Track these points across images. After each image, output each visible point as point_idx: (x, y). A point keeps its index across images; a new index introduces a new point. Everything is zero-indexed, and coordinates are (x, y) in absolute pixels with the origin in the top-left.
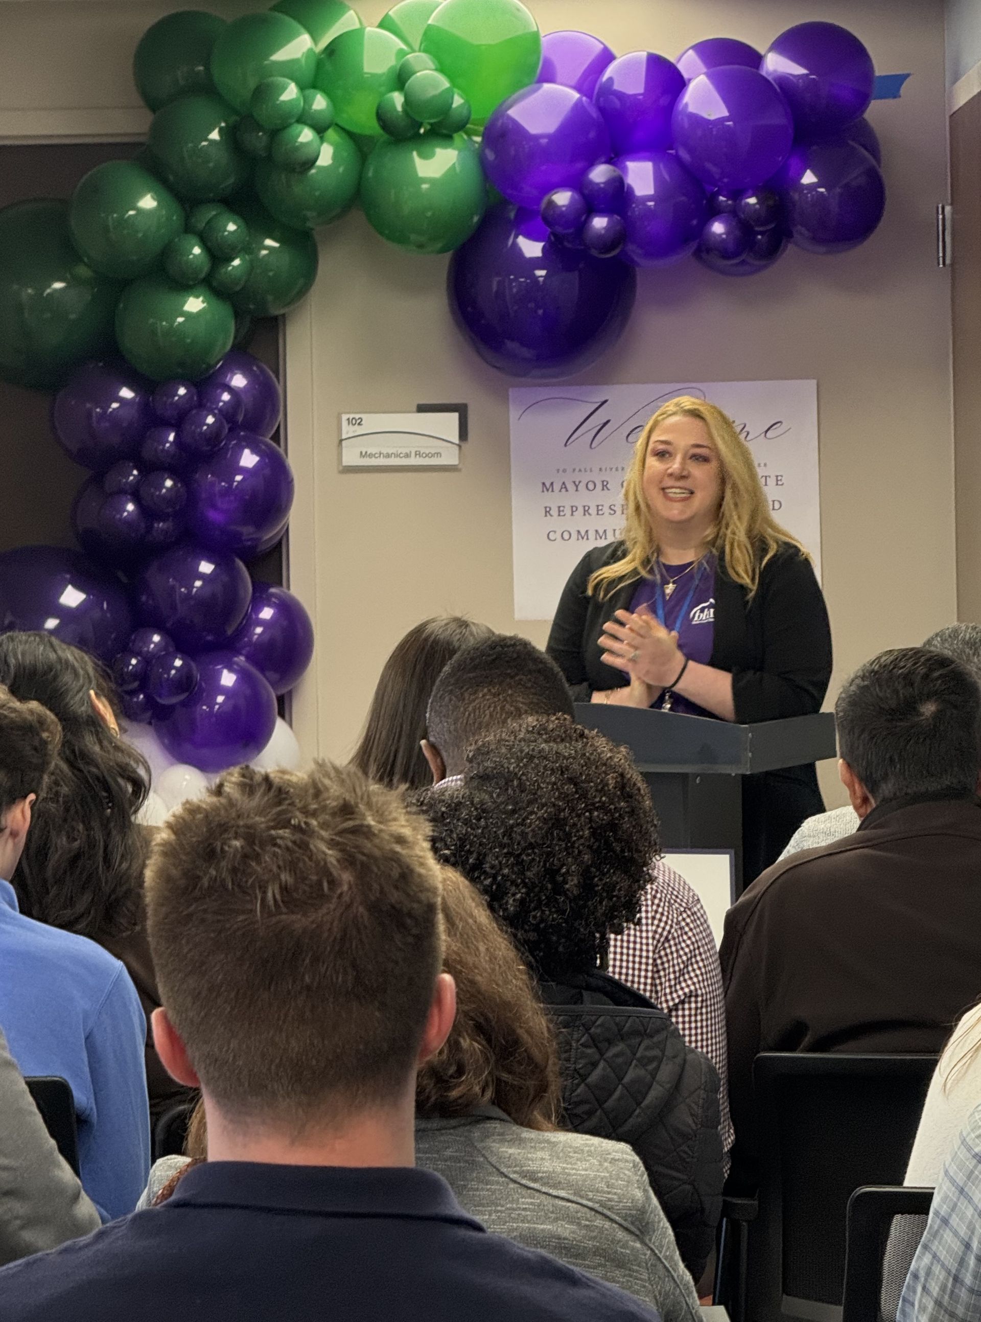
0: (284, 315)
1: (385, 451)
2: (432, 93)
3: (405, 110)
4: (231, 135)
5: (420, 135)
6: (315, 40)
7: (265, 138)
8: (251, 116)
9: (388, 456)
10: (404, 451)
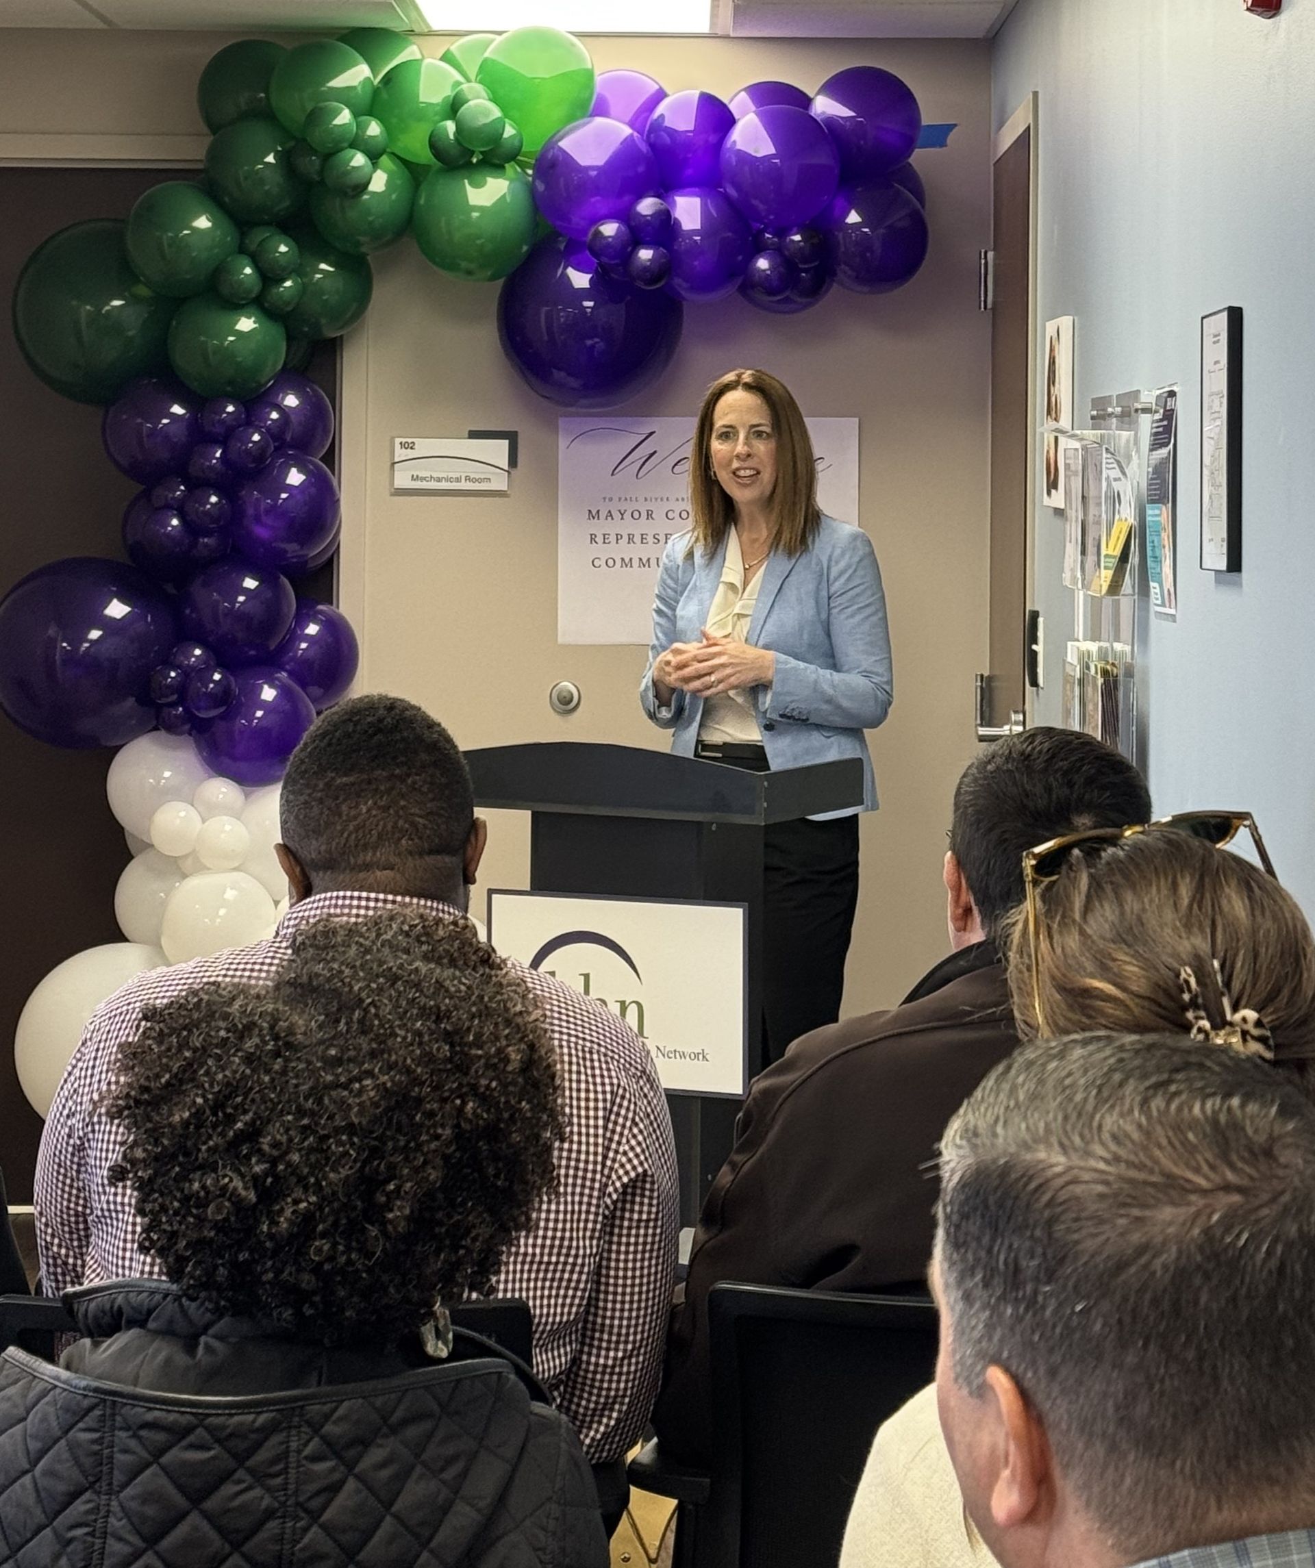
0: (341, 337)
1: (435, 475)
2: (483, 121)
3: (456, 139)
4: (286, 159)
5: (471, 162)
6: (374, 71)
7: (318, 162)
8: (304, 140)
9: (439, 480)
10: (454, 475)
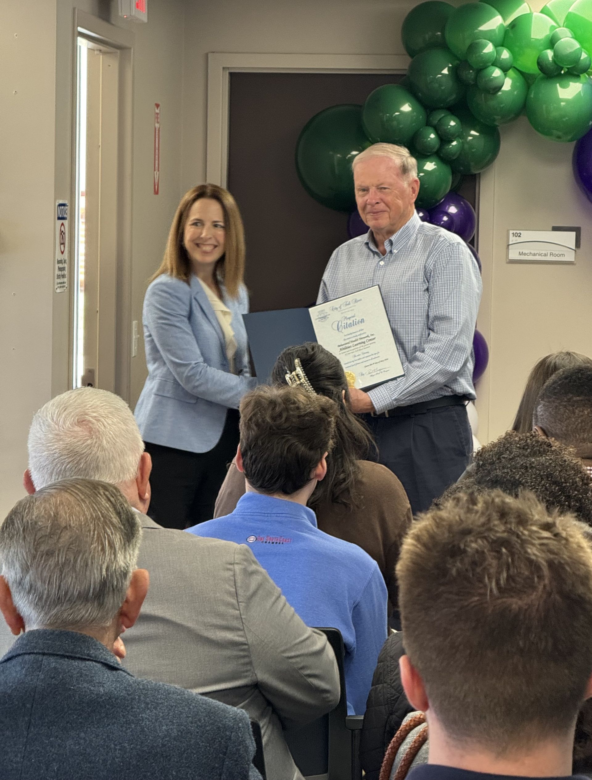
0: (480, 174)
1: (533, 252)
2: (569, 50)
3: (554, 61)
4: (454, 71)
5: (561, 73)
6: (504, 19)
7: (473, 74)
8: (466, 61)
9: (535, 255)
10: (544, 252)
